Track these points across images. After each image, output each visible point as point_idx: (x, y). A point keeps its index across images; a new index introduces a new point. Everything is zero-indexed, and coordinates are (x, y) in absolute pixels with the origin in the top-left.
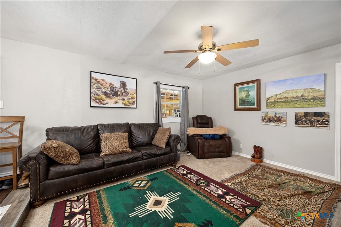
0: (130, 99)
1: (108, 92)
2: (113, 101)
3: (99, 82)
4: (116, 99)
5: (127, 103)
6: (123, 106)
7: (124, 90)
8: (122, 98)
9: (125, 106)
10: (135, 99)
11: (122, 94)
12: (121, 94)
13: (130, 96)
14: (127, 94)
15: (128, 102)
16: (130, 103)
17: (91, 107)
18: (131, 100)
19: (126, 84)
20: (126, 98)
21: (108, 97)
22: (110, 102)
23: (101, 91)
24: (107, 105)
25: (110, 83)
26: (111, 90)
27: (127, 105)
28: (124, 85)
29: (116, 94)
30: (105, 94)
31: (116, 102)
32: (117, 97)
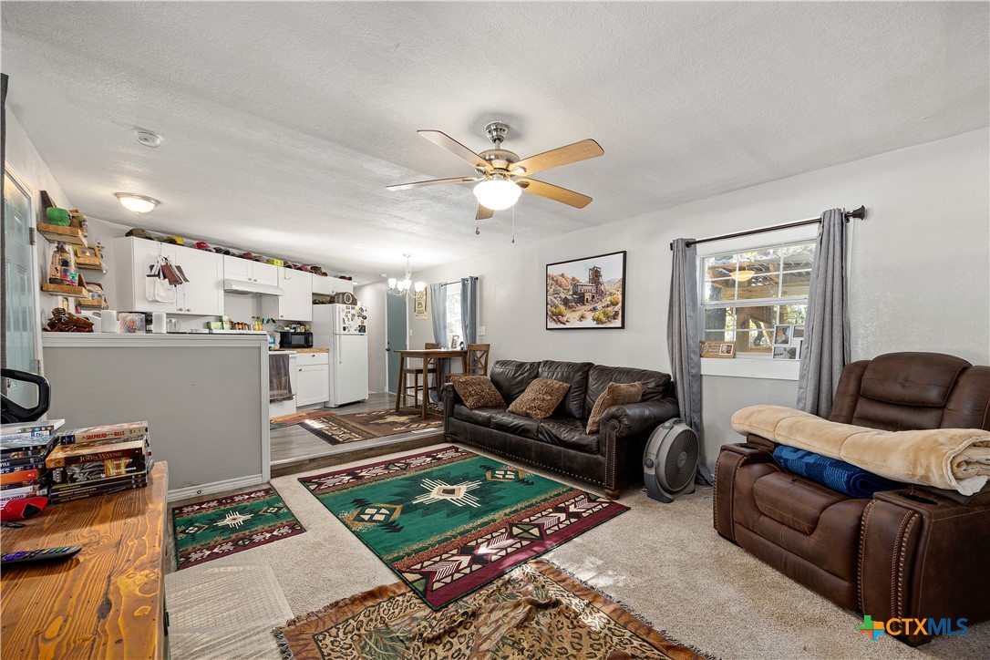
0: (608, 306)
1: (569, 297)
2: (577, 314)
3: (556, 281)
4: (582, 309)
5: (602, 317)
6: (594, 324)
7: (597, 287)
8: (591, 307)
9: (598, 323)
10: (620, 305)
11: (593, 297)
12: (590, 298)
13: (608, 300)
14: (601, 294)
15: (604, 313)
16: (608, 317)
17: (547, 329)
18: (609, 309)
19: (599, 272)
20: (599, 306)
21: (570, 308)
22: (572, 318)
23: (560, 297)
24: (568, 326)
25: (573, 279)
26: (575, 293)
27: (602, 322)
28: (596, 274)
29: (581, 300)
30: (566, 302)
31: (582, 317)
32: (584, 305)
